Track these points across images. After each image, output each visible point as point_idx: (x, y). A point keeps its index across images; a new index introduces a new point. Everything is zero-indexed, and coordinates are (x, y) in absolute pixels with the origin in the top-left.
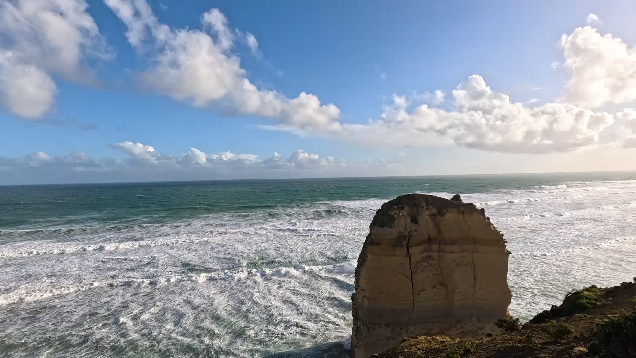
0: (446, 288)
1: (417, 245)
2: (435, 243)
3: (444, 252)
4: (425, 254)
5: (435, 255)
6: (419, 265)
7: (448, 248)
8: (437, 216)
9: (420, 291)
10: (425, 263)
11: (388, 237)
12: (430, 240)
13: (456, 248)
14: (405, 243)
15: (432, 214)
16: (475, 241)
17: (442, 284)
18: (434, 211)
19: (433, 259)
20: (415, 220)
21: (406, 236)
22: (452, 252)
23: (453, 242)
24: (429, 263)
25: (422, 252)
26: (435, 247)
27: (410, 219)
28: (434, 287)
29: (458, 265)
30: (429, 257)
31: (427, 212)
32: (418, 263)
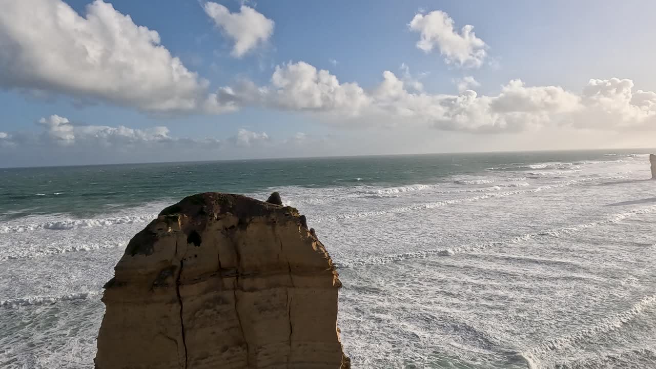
0: (248, 348)
1: (194, 281)
2: (227, 276)
3: (242, 289)
4: (211, 295)
5: (229, 295)
6: (197, 314)
7: (247, 283)
8: (236, 230)
9: (198, 359)
10: (208, 312)
11: (140, 271)
12: (221, 271)
13: (259, 282)
14: (171, 280)
15: (228, 226)
16: (291, 269)
17: (240, 344)
18: (233, 220)
19: (225, 302)
20: (194, 238)
21: (173, 268)
22: (252, 290)
23: (256, 273)
24: (215, 310)
25: (205, 292)
26: (228, 282)
27: (186, 237)
28: (225, 349)
29: (262, 310)
30: (219, 300)
31: (219, 225)
32: (196, 312)
